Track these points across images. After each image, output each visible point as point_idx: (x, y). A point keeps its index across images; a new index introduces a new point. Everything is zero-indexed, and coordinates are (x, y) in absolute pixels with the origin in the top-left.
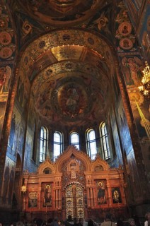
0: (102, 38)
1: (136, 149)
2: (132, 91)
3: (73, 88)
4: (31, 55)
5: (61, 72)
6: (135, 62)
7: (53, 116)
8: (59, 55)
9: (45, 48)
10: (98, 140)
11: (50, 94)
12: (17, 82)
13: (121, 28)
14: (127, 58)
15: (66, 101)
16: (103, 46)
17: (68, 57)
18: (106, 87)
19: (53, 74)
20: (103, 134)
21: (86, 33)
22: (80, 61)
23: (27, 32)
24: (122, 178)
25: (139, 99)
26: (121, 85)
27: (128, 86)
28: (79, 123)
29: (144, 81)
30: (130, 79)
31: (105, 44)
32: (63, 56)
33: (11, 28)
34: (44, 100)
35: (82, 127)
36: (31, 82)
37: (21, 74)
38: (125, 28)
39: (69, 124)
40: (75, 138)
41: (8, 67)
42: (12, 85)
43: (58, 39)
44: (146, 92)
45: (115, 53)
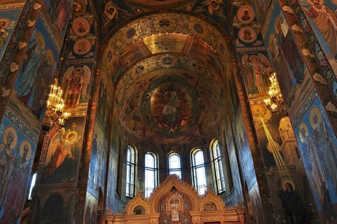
0: (215, 25)
1: (261, 182)
2: (255, 103)
3: (172, 90)
4: (116, 47)
5: (155, 69)
6: (260, 61)
7: (144, 130)
8: (153, 46)
9: (135, 37)
10: (208, 164)
11: (140, 99)
12: (98, 88)
13: (240, 13)
14: (249, 55)
15: (162, 108)
16: (215, 36)
17: (166, 49)
18: (219, 91)
19: (145, 71)
20: (216, 157)
21: (192, 18)
22: (183, 54)
23: (111, 17)
24: (242, 220)
25: (265, 113)
26: (240, 93)
27: (250, 96)
28: (181, 140)
29: (271, 93)
30: (253, 85)
31: (217, 33)
32: (160, 48)
33: (90, 13)
34: (132, 107)
35: (184, 145)
36: (115, 85)
37: (104, 76)
38: (246, 12)
39: (166, 141)
40: (175, 162)
41: (86, 67)
42: (92, 93)
43: (153, 25)
44: (274, 107)
45: (232, 48)
